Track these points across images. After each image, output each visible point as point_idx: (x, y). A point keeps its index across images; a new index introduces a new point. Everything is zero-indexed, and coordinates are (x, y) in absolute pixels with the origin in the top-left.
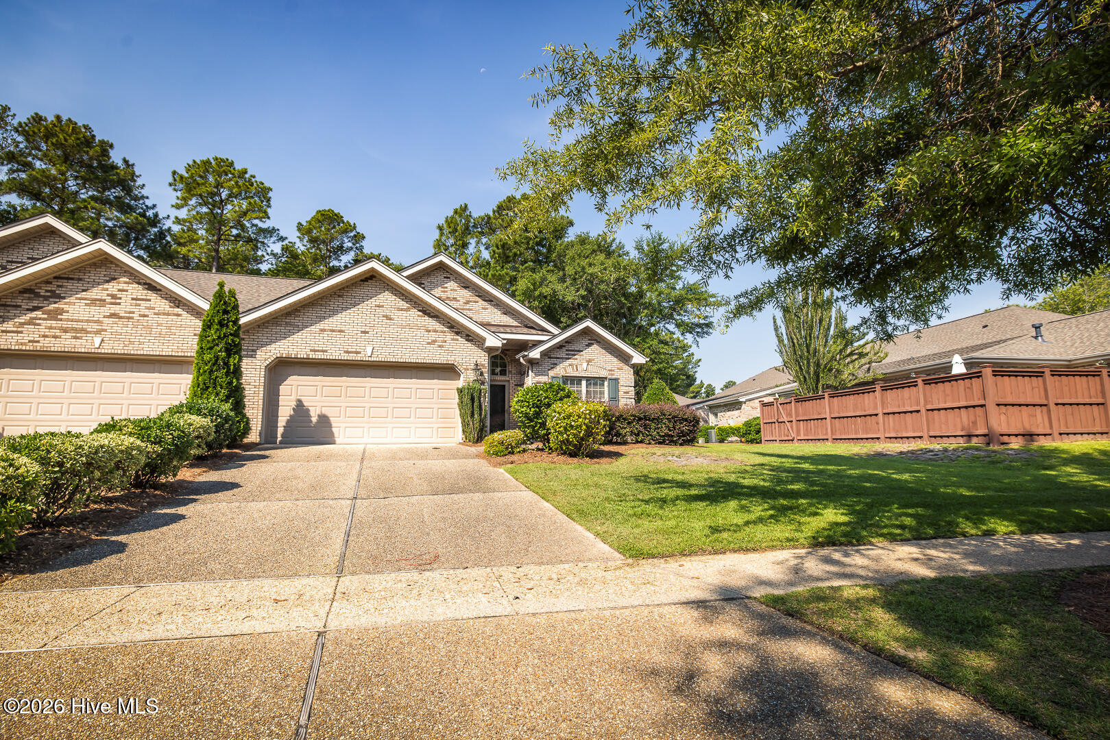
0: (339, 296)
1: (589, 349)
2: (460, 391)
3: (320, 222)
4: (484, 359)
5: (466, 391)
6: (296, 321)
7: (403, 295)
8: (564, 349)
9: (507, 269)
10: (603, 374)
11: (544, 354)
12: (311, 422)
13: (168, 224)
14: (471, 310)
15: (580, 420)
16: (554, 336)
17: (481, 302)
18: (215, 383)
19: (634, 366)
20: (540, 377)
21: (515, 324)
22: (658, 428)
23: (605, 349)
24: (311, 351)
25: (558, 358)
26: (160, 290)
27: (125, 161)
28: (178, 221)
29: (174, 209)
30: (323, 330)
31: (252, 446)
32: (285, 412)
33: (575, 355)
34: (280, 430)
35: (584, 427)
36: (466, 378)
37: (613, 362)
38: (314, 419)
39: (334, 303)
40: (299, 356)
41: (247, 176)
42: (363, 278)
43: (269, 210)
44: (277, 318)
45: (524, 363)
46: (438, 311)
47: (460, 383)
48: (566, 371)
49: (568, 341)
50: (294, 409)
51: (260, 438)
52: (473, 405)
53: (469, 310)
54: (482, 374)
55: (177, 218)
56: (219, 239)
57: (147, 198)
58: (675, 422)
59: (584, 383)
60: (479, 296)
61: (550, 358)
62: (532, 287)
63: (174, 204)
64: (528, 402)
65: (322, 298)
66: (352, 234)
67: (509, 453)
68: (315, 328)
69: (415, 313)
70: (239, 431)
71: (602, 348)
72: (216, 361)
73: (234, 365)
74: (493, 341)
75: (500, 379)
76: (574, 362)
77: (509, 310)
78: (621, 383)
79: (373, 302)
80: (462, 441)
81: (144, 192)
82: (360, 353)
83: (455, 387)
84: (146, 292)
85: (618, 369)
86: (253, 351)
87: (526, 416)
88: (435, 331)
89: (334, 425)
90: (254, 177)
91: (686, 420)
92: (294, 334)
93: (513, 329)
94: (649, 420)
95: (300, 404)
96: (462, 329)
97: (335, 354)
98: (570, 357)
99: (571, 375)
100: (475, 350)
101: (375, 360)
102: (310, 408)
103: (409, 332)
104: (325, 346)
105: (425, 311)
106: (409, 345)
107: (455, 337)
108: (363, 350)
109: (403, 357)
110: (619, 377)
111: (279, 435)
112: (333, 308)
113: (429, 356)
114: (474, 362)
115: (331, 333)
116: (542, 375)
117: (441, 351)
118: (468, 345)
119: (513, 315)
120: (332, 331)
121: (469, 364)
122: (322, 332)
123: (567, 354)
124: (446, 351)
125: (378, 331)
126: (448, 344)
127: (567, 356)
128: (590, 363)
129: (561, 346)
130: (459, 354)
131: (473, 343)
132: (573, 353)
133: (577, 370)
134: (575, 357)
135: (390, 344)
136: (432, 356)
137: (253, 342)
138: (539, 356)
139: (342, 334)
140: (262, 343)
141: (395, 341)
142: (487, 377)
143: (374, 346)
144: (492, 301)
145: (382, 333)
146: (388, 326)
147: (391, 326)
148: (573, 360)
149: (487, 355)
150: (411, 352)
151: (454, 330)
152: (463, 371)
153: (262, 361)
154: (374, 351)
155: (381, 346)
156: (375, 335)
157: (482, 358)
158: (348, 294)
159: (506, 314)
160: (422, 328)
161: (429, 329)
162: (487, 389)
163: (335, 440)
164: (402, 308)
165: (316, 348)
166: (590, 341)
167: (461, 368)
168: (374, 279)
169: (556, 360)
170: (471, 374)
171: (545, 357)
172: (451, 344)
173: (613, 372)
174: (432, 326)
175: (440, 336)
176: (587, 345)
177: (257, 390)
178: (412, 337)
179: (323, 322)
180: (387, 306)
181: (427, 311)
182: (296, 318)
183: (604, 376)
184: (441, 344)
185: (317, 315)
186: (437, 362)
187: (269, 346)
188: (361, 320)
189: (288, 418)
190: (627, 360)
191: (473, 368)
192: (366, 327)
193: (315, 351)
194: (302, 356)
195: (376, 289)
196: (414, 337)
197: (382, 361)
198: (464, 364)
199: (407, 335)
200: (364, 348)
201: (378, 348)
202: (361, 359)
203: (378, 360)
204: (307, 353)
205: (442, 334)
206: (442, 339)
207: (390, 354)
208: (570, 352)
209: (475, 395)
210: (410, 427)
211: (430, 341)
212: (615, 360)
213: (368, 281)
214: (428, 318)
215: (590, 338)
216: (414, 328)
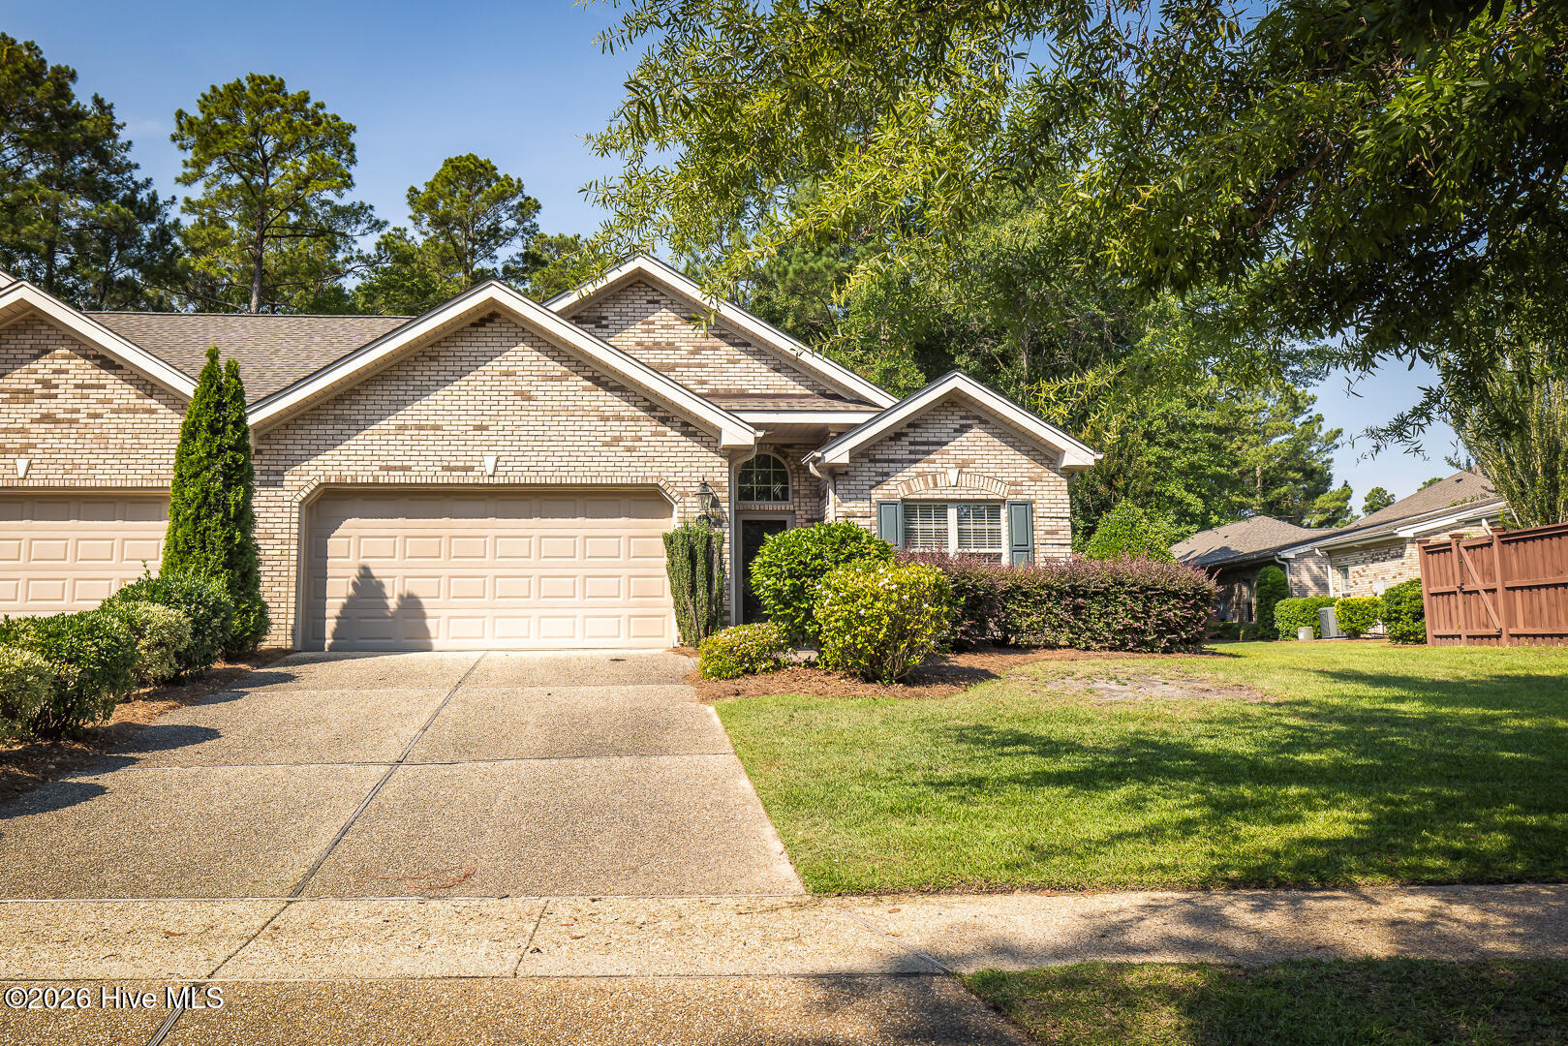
0: (432, 359)
1: (963, 439)
2: (669, 540)
3: (450, 182)
4: (719, 473)
5: (679, 541)
6: (352, 412)
7: (554, 348)
8: (905, 441)
9: (829, 255)
10: (996, 491)
11: (859, 454)
12: (387, 607)
13: (174, 213)
14: (705, 366)
15: (879, 605)
16: (883, 413)
17: (726, 349)
18: (204, 542)
19: (1070, 473)
20: (852, 504)
21: (800, 390)
22: (1108, 614)
23: (999, 436)
24: (381, 468)
25: (893, 461)
26: (120, 367)
27: (98, 101)
28: (190, 206)
29: (180, 186)
30: (402, 428)
31: (278, 656)
32: (338, 592)
33: (929, 453)
34: (330, 625)
35: (886, 619)
36: (685, 513)
37: (1019, 465)
38: (393, 603)
39: (424, 372)
40: (359, 481)
41: (309, 106)
42: (475, 319)
43: (353, 170)
44: (319, 408)
45: (817, 474)
46: (624, 376)
47: (672, 524)
48: (909, 487)
49: (913, 423)
50: (354, 584)
51: (294, 639)
52: (693, 569)
53: (700, 366)
54: (715, 503)
55: (187, 201)
56: (262, 237)
57: (137, 166)
58: (1149, 599)
59: (952, 513)
60: (721, 336)
61: (874, 461)
62: (881, 293)
63: (180, 176)
64: (780, 566)
65: (399, 365)
66: (515, 202)
67: (746, 671)
68: (390, 423)
69: (578, 382)
70: (246, 630)
71: (993, 435)
72: (206, 498)
73: (237, 505)
74: (737, 434)
75: (769, 508)
76: (929, 468)
77: (784, 361)
78: (1039, 511)
79: (496, 366)
80: (677, 644)
81: (131, 157)
82: (472, 469)
83: (660, 532)
84: (98, 372)
85: (1031, 479)
86: (280, 473)
87: (778, 594)
88: (619, 418)
89: (428, 612)
90: (322, 106)
91: (1176, 595)
92: (349, 437)
93: (794, 402)
94: (1085, 596)
95: (366, 574)
96: (673, 412)
97: (426, 472)
98: (918, 457)
99: (923, 497)
100: (700, 454)
101: (501, 482)
102: (384, 580)
103: (567, 423)
104: (407, 458)
105: (598, 378)
106: (568, 448)
107: (659, 429)
108: (478, 464)
109: (556, 474)
110: (1033, 497)
111: (328, 634)
112: (419, 383)
113: (608, 469)
114: (701, 479)
115: (417, 432)
116: (857, 499)
117: (631, 459)
118: (687, 443)
119: (795, 371)
120: (420, 428)
121: (688, 484)
122: (401, 432)
123: (911, 453)
124: (641, 459)
125: (506, 423)
126: (646, 444)
127: (913, 457)
128: (965, 470)
129: (896, 434)
130: (669, 464)
131: (696, 439)
132: (925, 448)
133: (935, 485)
134: (931, 457)
135: (530, 448)
136: (614, 469)
137: (276, 457)
138: (845, 459)
139: (438, 432)
140: (293, 458)
141: (540, 443)
142: (726, 510)
143: (500, 454)
144: (749, 345)
145: (513, 428)
146: (526, 413)
147: (531, 413)
148: (926, 465)
149: (727, 464)
150: (571, 464)
151: (658, 414)
152: (677, 499)
153: (294, 493)
154: (499, 464)
155: (513, 453)
156: (500, 433)
157: (716, 469)
158: (448, 354)
159: (777, 370)
160: (591, 413)
161: (606, 414)
162: (727, 536)
163: (430, 644)
164: (553, 373)
165: (389, 463)
166: (964, 422)
167: (673, 493)
168: (496, 320)
169: (886, 465)
170: (694, 505)
171: (862, 460)
172: (651, 444)
173: (1019, 488)
174: (611, 409)
175: (629, 429)
176: (956, 431)
177: (287, 547)
178: (572, 433)
179: (402, 412)
180: (523, 373)
181: (603, 379)
182: (353, 407)
183: (998, 497)
184: (631, 444)
185: (391, 398)
186: (624, 481)
187: (306, 463)
188: (474, 403)
189: (345, 601)
190: (1051, 461)
191: (699, 491)
192: (483, 418)
193: (388, 469)
194: (365, 481)
195: (502, 339)
196: (577, 433)
197: (514, 485)
198: (678, 484)
199: (563, 428)
200: (480, 459)
201: (507, 459)
202: (476, 481)
203: (506, 482)
204: (375, 473)
205: (632, 423)
206: (633, 434)
207: (531, 469)
208: (917, 448)
209: (700, 548)
210: (575, 617)
211: (609, 439)
212: (1023, 460)
213: (484, 326)
214: (604, 393)
215: (964, 414)
216: (576, 413)
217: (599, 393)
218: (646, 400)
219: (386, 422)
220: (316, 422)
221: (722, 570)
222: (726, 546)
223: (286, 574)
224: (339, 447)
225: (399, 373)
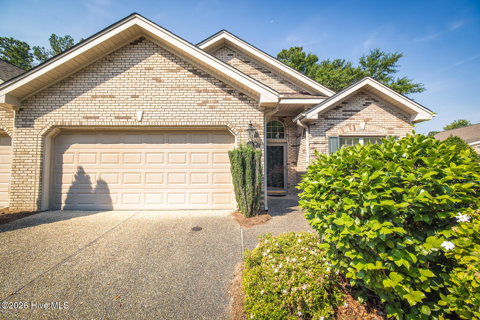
0: (110, 61)
1: (367, 109)
2: (231, 155)
4: (259, 119)
5: (236, 155)
6: (70, 89)
7: (173, 55)
8: (341, 110)
10: (382, 132)
11: (323, 115)
12: (91, 188)
16: (328, 99)
17: (261, 74)
20: (317, 138)
21: (292, 91)
23: (383, 107)
24: (84, 118)
25: (335, 119)
30: (94, 97)
32: (68, 180)
33: (351, 115)
34: (64, 197)
36: (241, 140)
37: (392, 120)
38: (94, 186)
39: (106, 68)
40: (73, 124)
42: (132, 41)
44: (52, 87)
45: (301, 125)
47: (234, 146)
48: (343, 131)
49: (344, 102)
50: (76, 176)
51: (40, 206)
52: (244, 171)
54: (257, 135)
61: (327, 119)
65: (93, 65)
68: (88, 95)
69: (185, 73)
71: (381, 107)
74: (269, 97)
75: (277, 141)
76: (352, 122)
77: (285, 79)
79: (143, 64)
80: (236, 210)
82: (130, 118)
83: (227, 150)
85: (398, 127)
86: (31, 120)
88: (206, 91)
89: (111, 191)
92: (68, 102)
93: (290, 96)
95: (81, 171)
96: (235, 88)
97: (106, 120)
98: (347, 117)
99: (349, 135)
100: (248, 110)
101: (145, 124)
102: (90, 175)
103: (179, 94)
104: (97, 112)
105: (196, 70)
106: (180, 107)
107: (227, 96)
108: (133, 115)
109: (173, 120)
110: (398, 135)
111: (63, 201)
112: (103, 74)
113: (201, 118)
114: (249, 123)
115: (102, 99)
116: (319, 135)
117: (213, 112)
118: (242, 104)
119: (290, 83)
120: (104, 97)
121: (243, 125)
122: (94, 99)
123: (344, 115)
124: (218, 112)
125: (148, 94)
126: (221, 104)
127: (344, 117)
128: (368, 123)
129: (337, 107)
130: (232, 115)
131: (247, 102)
132: (350, 113)
133: (355, 129)
134: (353, 117)
135: (160, 107)
136: (203, 118)
137: (31, 112)
138: (316, 117)
139: (113, 99)
140: (39, 112)
141: (165, 104)
142: (262, 139)
143: (144, 110)
144: (270, 72)
145: (151, 97)
146: (158, 89)
147: (161, 89)
148: (350, 120)
149: (263, 115)
150: (181, 115)
151: (227, 89)
152: (237, 133)
153: (39, 131)
154: (144, 115)
155: (151, 110)
156: (145, 99)
157: (257, 118)
158: (119, 59)
159: (282, 83)
160: (192, 89)
161: (200, 89)
162: (263, 152)
163: (112, 207)
164: (172, 68)
165: (88, 115)
166: (367, 101)
167: (234, 130)
168: (143, 41)
169: (333, 120)
170: (246, 136)
171: (322, 118)
172: (223, 104)
173: (392, 131)
174: (202, 86)
175: (211, 97)
176: (364, 105)
177: (35, 158)
178: (182, 99)
179: (95, 89)
180: (157, 68)
181: (198, 71)
182: (69, 86)
183: (383, 135)
184: (213, 104)
185: (89, 81)
186: (209, 124)
187: (45, 115)
188: (132, 84)
189: (71, 185)
190: (407, 118)
191: (248, 128)
192: (136, 91)
193: (87, 118)
194: (75, 124)
195: (146, 51)
196: (184, 99)
197: (152, 126)
198: (237, 125)
199: (177, 97)
200: (134, 112)
201: (148, 112)
202: (132, 124)
203: (148, 124)
204: (81, 120)
205: (213, 94)
206: (214, 99)
207: (161, 118)
208: (346, 113)
209: (248, 159)
210: (185, 193)
211: (201, 102)
212: (394, 118)
213: (137, 44)
214: (198, 78)
215: (367, 98)
216: (184, 89)
217: (196, 78)
218: (220, 82)
219: (86, 94)
220: (50, 94)
221: (260, 171)
222: (263, 158)
223: (34, 172)
224: (62, 107)
225: (93, 69)
